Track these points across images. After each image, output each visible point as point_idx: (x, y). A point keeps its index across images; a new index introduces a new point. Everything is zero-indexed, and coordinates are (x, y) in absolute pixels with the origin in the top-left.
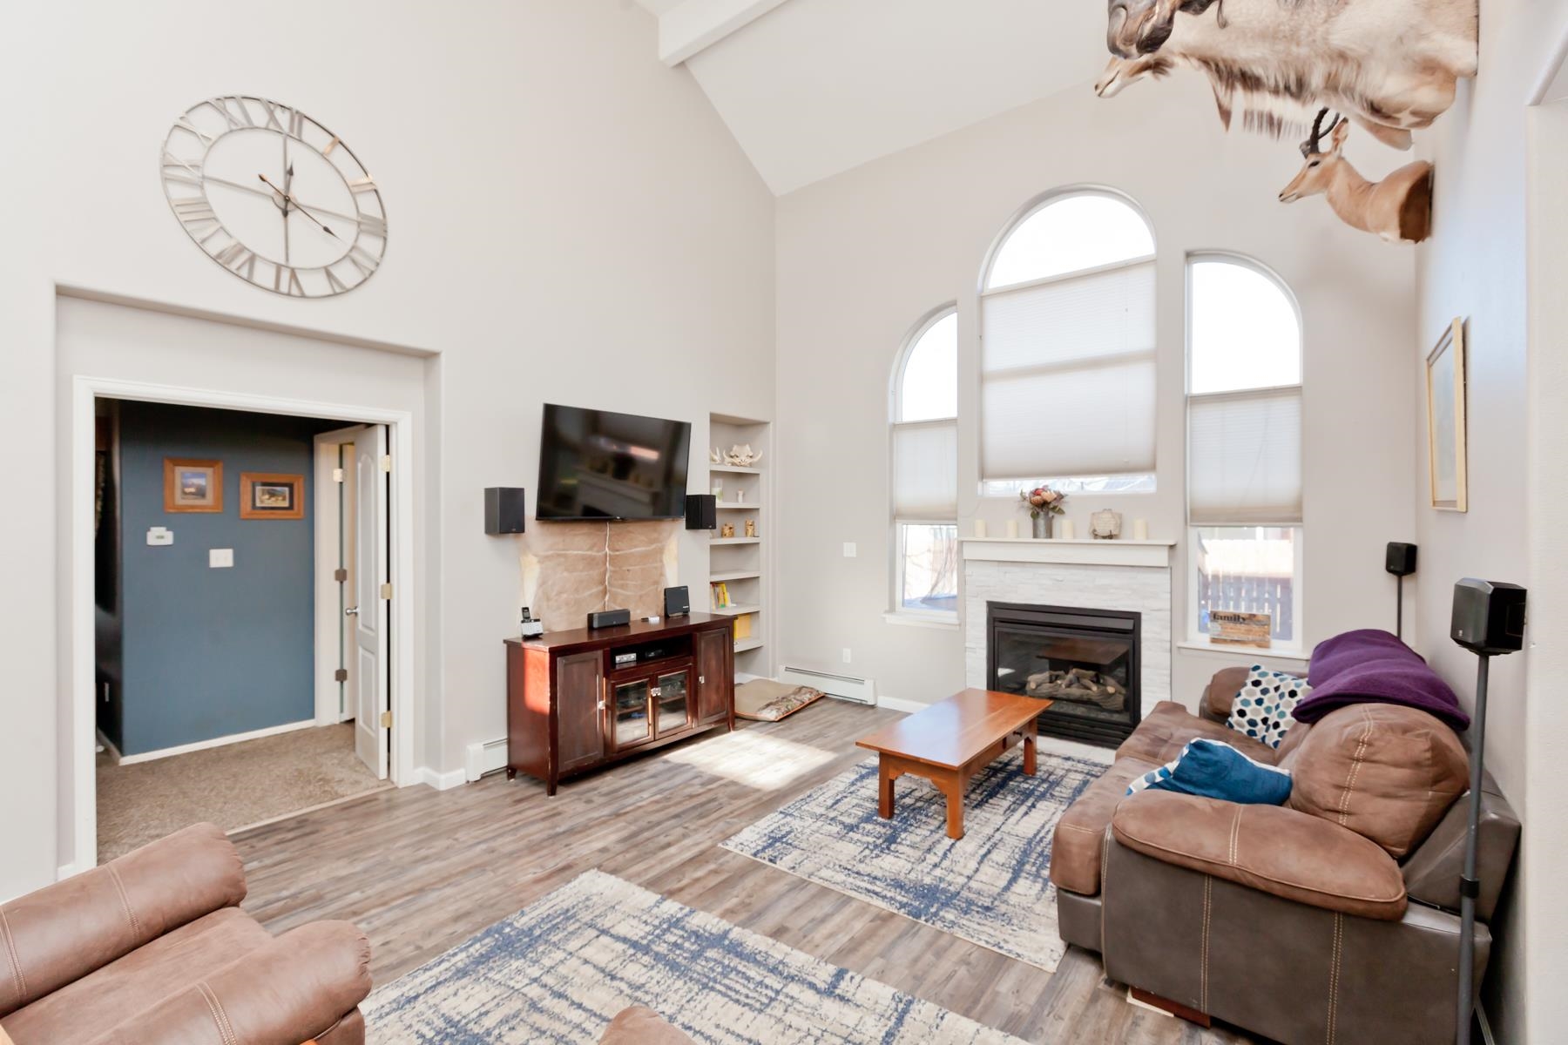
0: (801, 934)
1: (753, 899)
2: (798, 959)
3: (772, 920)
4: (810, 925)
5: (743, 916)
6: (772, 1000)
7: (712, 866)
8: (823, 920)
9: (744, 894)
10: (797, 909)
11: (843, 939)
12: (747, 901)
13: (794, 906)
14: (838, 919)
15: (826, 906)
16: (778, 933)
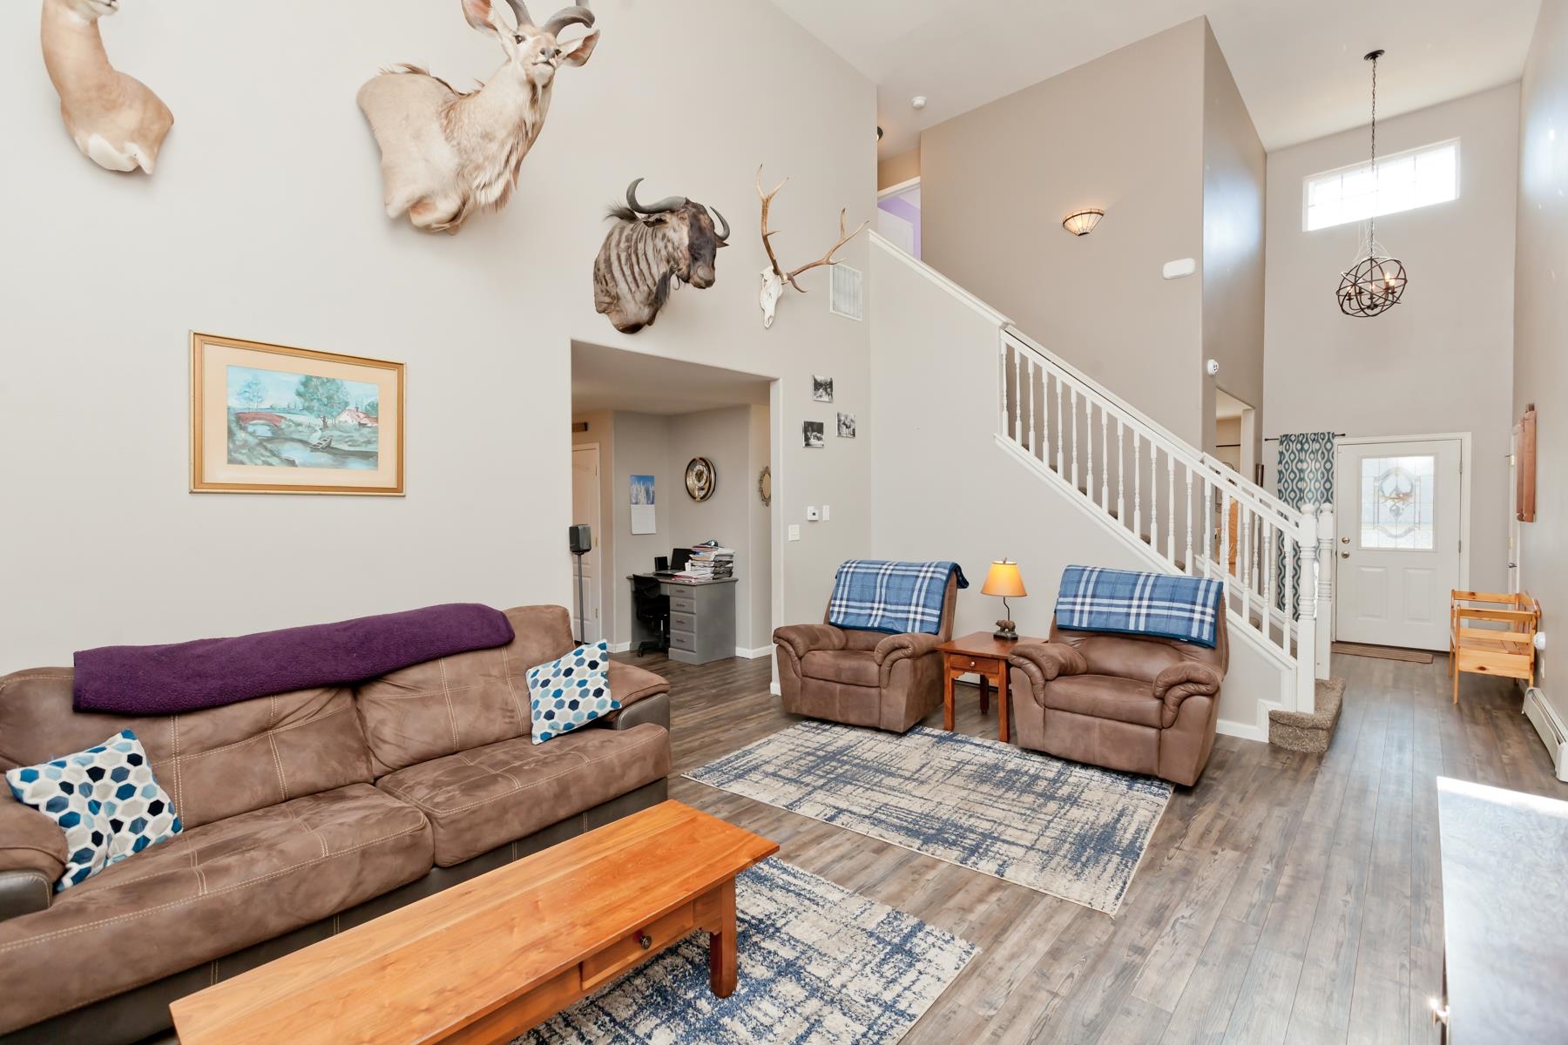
0: (861, 848)
1: (911, 877)
2: (863, 828)
3: (888, 860)
4: (854, 854)
5: (916, 862)
6: (880, 809)
7: (972, 917)
8: (842, 858)
9: (922, 882)
10: (866, 867)
11: (827, 844)
12: (916, 876)
13: (869, 870)
14: (829, 858)
15: (838, 869)
16: (883, 848)
